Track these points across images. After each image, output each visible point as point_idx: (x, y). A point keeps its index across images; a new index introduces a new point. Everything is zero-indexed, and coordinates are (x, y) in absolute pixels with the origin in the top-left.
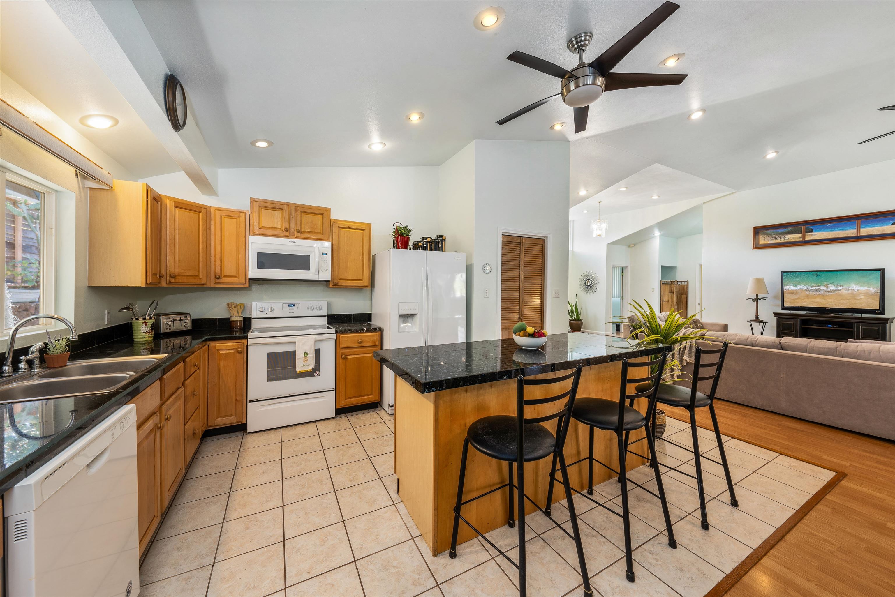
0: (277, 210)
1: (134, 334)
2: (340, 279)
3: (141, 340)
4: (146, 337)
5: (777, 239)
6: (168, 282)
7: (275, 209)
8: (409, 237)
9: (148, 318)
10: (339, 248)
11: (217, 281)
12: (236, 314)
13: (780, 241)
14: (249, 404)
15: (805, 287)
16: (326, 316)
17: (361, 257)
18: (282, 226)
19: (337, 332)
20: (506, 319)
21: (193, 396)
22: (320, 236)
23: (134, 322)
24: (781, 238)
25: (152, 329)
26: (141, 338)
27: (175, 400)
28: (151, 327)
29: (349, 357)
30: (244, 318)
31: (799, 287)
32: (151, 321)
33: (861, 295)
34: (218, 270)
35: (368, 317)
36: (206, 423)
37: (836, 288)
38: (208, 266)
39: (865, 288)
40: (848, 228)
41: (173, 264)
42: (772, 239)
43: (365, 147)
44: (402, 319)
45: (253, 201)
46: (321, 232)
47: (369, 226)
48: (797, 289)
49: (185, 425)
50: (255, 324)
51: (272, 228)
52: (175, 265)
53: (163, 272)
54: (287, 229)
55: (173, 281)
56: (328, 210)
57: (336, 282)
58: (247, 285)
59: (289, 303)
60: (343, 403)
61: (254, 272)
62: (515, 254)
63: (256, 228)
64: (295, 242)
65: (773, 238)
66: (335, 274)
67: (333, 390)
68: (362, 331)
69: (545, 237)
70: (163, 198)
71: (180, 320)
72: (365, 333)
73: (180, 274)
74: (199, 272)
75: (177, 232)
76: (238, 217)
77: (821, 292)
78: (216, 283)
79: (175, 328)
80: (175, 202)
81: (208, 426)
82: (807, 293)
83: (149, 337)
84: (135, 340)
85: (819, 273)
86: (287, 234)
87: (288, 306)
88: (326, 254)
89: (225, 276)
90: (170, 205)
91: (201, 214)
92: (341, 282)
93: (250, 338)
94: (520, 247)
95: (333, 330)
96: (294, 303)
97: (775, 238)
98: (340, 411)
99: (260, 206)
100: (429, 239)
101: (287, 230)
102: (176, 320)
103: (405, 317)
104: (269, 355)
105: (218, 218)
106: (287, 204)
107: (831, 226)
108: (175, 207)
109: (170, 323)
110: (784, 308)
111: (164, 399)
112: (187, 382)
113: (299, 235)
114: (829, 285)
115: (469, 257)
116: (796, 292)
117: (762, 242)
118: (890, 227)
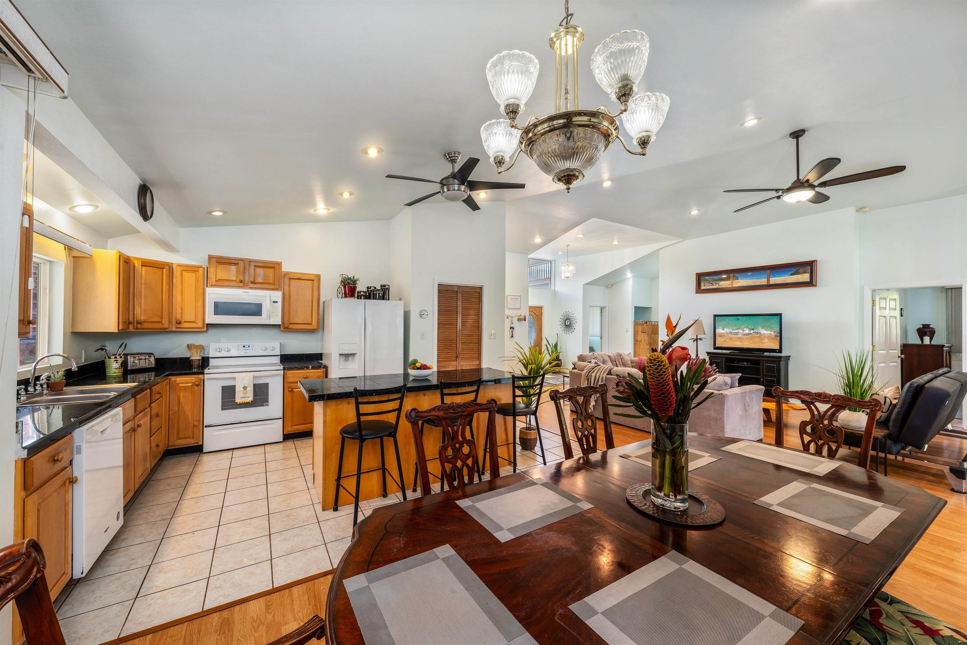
0: (233, 264)
1: (106, 370)
2: (291, 324)
3: (112, 374)
4: (117, 372)
5: (713, 285)
6: (135, 328)
7: (231, 264)
8: (357, 286)
9: (118, 357)
10: (290, 296)
11: (178, 326)
12: (195, 354)
13: (716, 287)
14: (205, 428)
15: (729, 331)
16: (279, 356)
17: (310, 304)
18: (237, 277)
19: (284, 369)
20: (443, 357)
21: (157, 417)
22: (272, 287)
23: (107, 360)
24: (716, 284)
25: (122, 366)
26: (112, 373)
27: (145, 416)
28: (121, 364)
29: (294, 390)
30: (202, 357)
31: (726, 330)
32: (121, 359)
33: (766, 338)
34: (179, 317)
35: (319, 356)
36: (167, 442)
37: (749, 332)
38: (170, 314)
39: (768, 332)
40: (761, 277)
41: (140, 312)
42: (710, 285)
43: (312, 211)
44: (343, 358)
45: (210, 257)
46: (273, 283)
47: (319, 277)
48: (724, 332)
49: (151, 437)
50: (212, 362)
51: (227, 280)
52: (141, 313)
53: (131, 320)
54: (241, 280)
55: (139, 326)
56: (279, 264)
57: (286, 326)
58: (205, 329)
59: (244, 344)
60: (290, 429)
61: (211, 318)
62: (452, 301)
63: (214, 280)
64: (249, 292)
65: (710, 283)
66: (286, 319)
67: (281, 418)
68: (308, 368)
69: (482, 286)
70: (132, 259)
71: (145, 359)
72: (310, 370)
73: (146, 320)
74: (162, 318)
75: (143, 286)
76: (197, 271)
77: (740, 336)
78: (177, 328)
79: (140, 366)
80: (142, 262)
81: (168, 446)
82: (730, 335)
83: (119, 372)
84: (107, 375)
85: (738, 317)
86: (241, 284)
87: (244, 346)
88: (277, 302)
89: (185, 322)
90: (137, 264)
91: (164, 270)
92: (291, 326)
93: (206, 374)
94: (457, 295)
95: (282, 367)
96: (248, 344)
97: (712, 284)
98: (288, 437)
99: (217, 262)
100: (372, 288)
101: (241, 282)
102: (142, 359)
103: (347, 356)
104: (223, 388)
105: (179, 274)
106: (242, 260)
107: (751, 275)
108: (142, 266)
109: (136, 361)
110: (715, 348)
111: (137, 413)
112: (152, 405)
113: (252, 285)
114: (745, 329)
115: (406, 305)
116: (724, 335)
117: (703, 287)
118: (789, 278)
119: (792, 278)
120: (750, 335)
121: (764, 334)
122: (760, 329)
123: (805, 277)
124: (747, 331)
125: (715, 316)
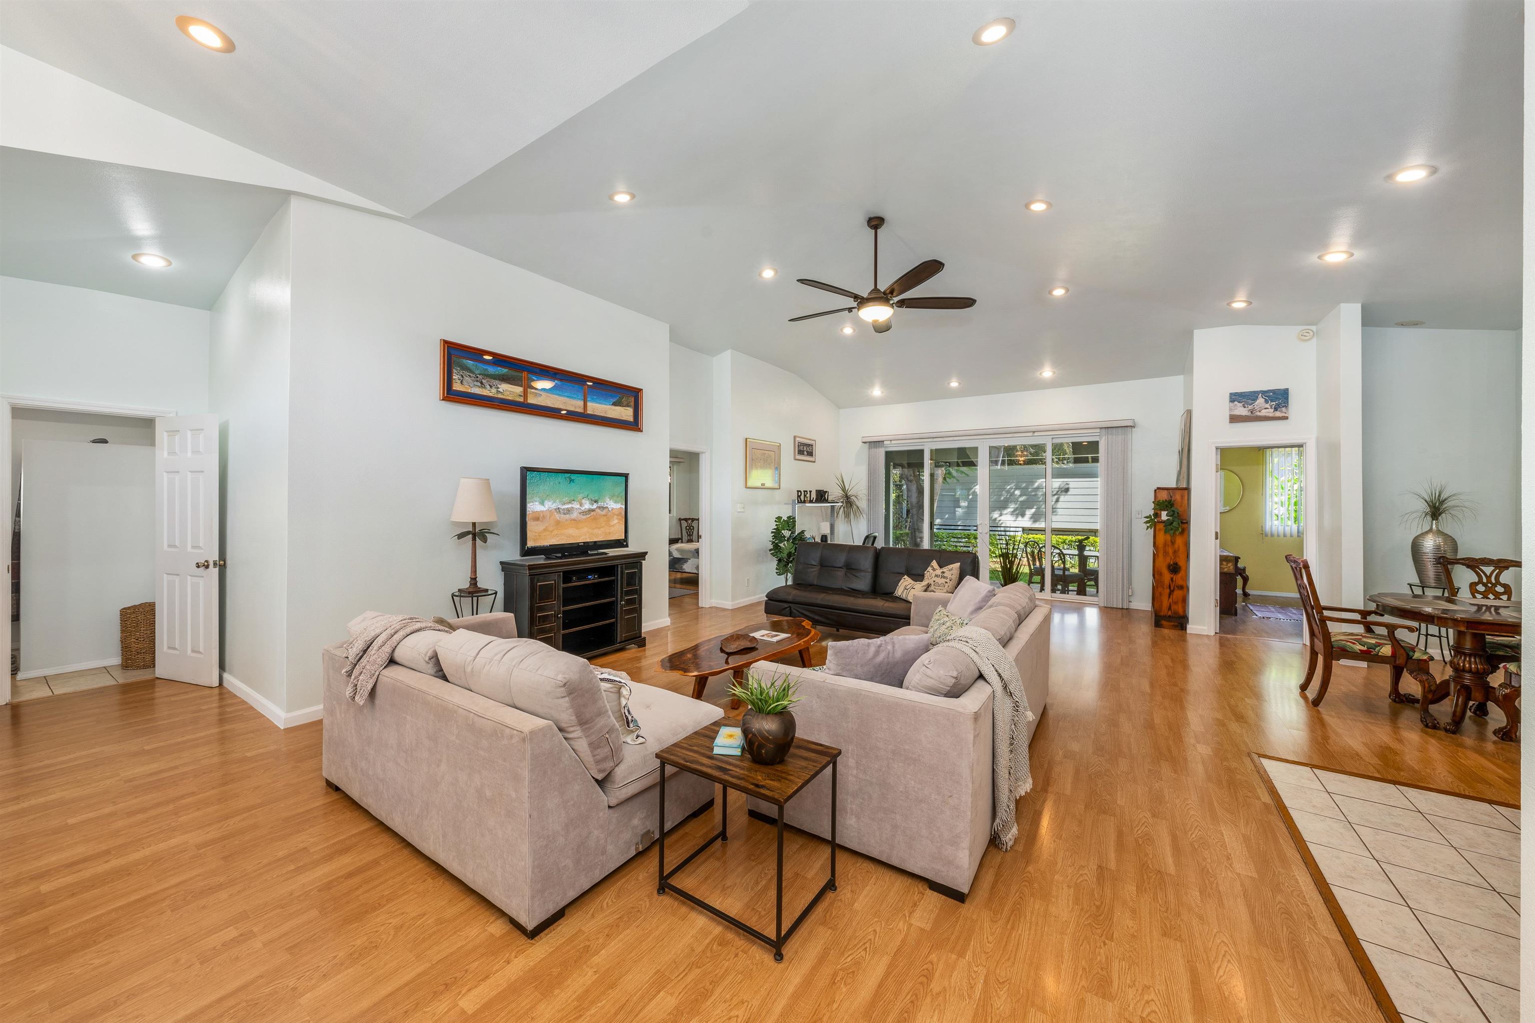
5: (485, 388)
13: (491, 394)
15: (554, 506)
24: (491, 387)
31: (549, 505)
37: (591, 507)
42: (476, 383)
48: (545, 509)
65: (477, 381)
77: (575, 515)
82: (557, 516)
97: (482, 383)
110: (527, 552)
114: (583, 501)
116: (543, 516)
117: (457, 387)
118: (611, 409)
119: (614, 410)
120: (592, 513)
121: (613, 509)
122: (608, 500)
123: (626, 413)
124: (587, 506)
125: (525, 471)
